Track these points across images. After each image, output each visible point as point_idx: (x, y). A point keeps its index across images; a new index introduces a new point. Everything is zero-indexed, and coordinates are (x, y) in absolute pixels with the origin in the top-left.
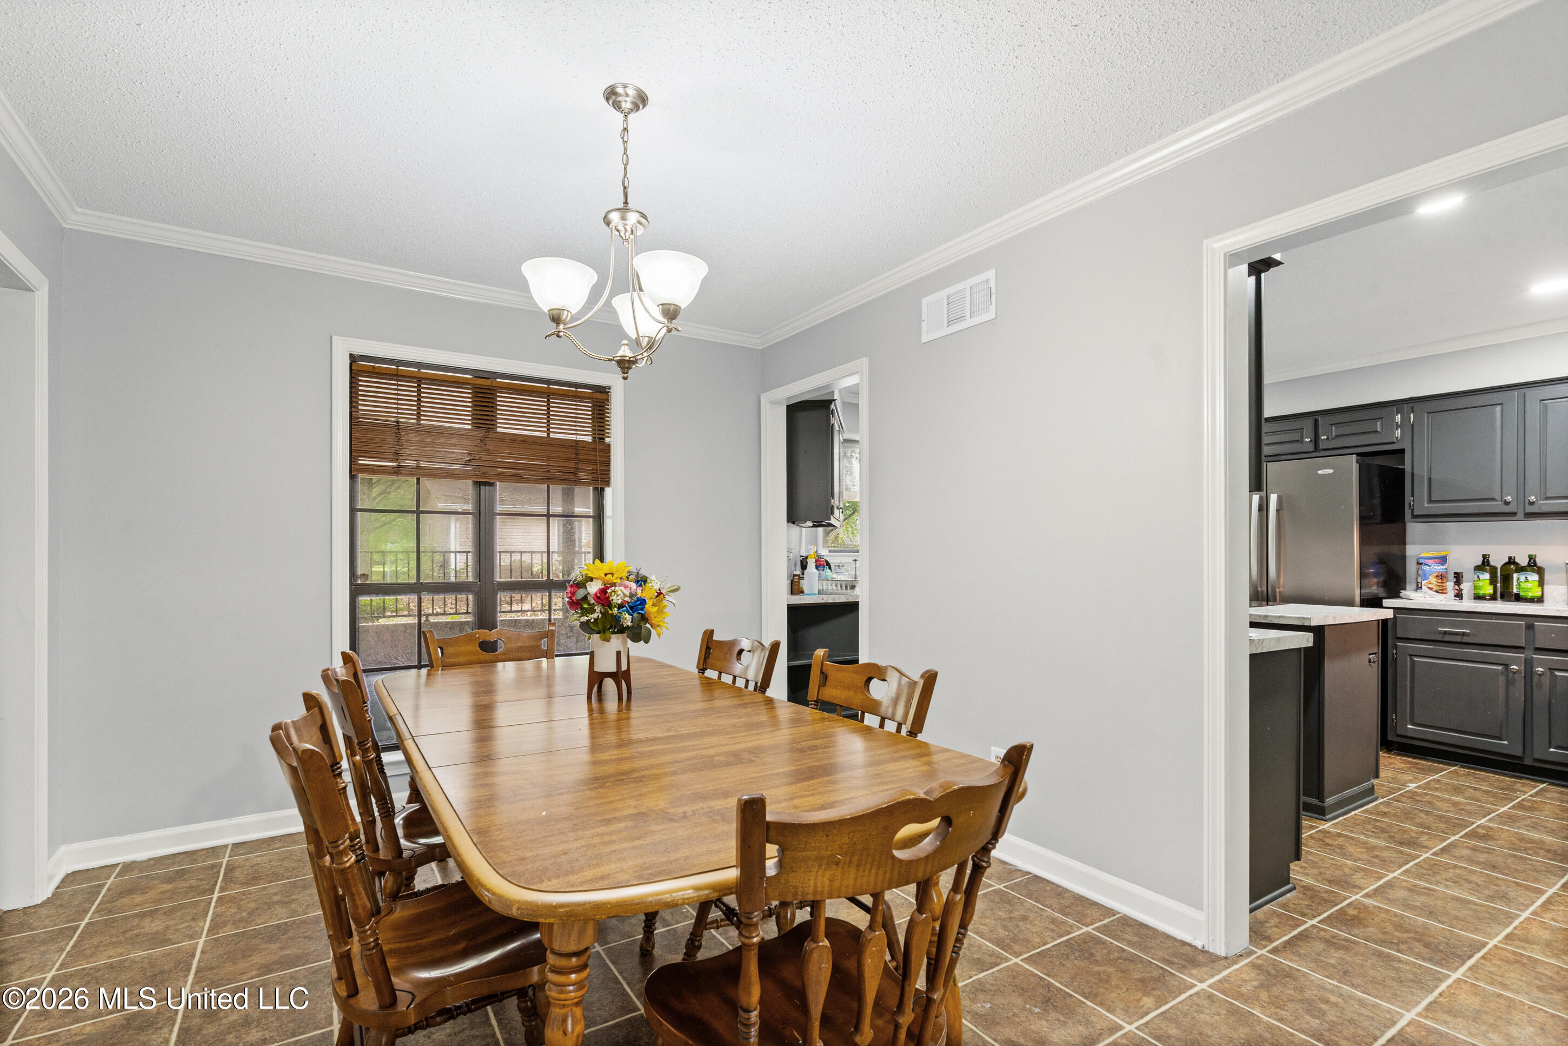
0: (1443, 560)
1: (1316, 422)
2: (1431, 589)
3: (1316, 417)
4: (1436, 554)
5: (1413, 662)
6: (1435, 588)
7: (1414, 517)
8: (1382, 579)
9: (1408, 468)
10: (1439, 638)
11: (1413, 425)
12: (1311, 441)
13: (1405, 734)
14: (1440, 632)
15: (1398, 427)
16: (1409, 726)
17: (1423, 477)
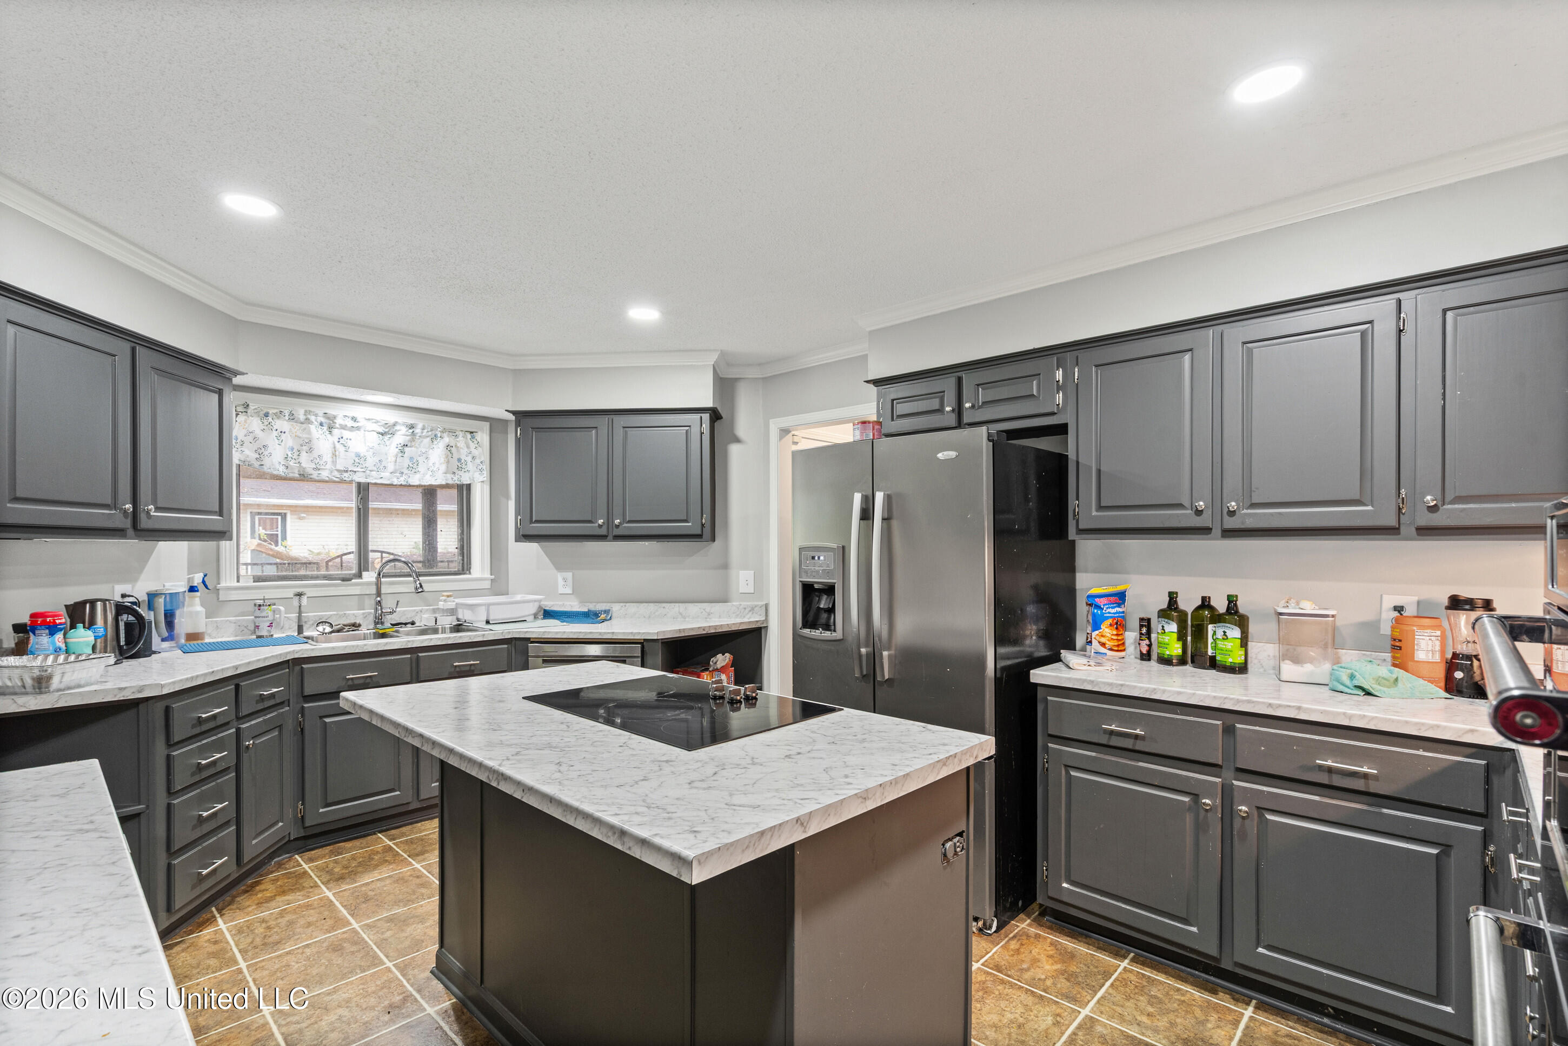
0: (1120, 598)
1: (960, 380)
2: (1103, 645)
3: (959, 374)
4: (1111, 590)
5: (1069, 777)
6: (1109, 644)
7: (1081, 531)
8: (1042, 626)
9: (1071, 454)
10: (1104, 740)
11: (1077, 384)
12: (953, 411)
13: (1058, 898)
14: (1105, 731)
15: (1059, 388)
16: (1065, 885)
17: (1091, 468)
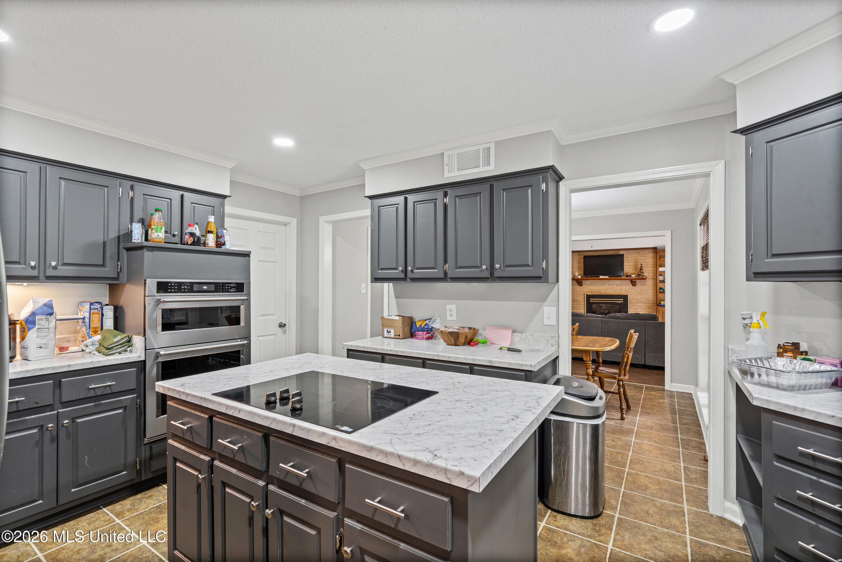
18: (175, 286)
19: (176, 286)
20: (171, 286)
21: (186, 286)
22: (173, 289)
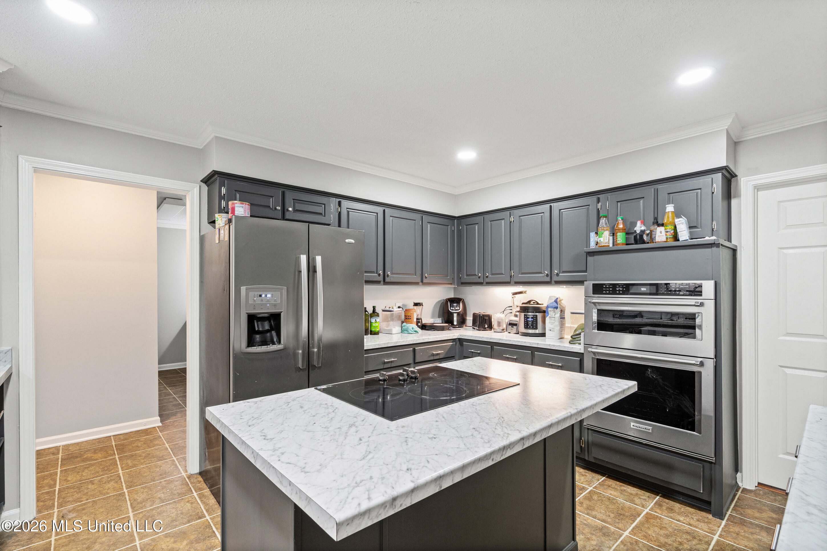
18: (609, 288)
19: (611, 288)
20: (606, 288)
21: (621, 287)
22: (608, 290)
